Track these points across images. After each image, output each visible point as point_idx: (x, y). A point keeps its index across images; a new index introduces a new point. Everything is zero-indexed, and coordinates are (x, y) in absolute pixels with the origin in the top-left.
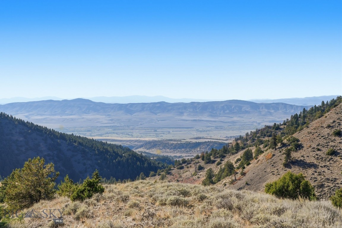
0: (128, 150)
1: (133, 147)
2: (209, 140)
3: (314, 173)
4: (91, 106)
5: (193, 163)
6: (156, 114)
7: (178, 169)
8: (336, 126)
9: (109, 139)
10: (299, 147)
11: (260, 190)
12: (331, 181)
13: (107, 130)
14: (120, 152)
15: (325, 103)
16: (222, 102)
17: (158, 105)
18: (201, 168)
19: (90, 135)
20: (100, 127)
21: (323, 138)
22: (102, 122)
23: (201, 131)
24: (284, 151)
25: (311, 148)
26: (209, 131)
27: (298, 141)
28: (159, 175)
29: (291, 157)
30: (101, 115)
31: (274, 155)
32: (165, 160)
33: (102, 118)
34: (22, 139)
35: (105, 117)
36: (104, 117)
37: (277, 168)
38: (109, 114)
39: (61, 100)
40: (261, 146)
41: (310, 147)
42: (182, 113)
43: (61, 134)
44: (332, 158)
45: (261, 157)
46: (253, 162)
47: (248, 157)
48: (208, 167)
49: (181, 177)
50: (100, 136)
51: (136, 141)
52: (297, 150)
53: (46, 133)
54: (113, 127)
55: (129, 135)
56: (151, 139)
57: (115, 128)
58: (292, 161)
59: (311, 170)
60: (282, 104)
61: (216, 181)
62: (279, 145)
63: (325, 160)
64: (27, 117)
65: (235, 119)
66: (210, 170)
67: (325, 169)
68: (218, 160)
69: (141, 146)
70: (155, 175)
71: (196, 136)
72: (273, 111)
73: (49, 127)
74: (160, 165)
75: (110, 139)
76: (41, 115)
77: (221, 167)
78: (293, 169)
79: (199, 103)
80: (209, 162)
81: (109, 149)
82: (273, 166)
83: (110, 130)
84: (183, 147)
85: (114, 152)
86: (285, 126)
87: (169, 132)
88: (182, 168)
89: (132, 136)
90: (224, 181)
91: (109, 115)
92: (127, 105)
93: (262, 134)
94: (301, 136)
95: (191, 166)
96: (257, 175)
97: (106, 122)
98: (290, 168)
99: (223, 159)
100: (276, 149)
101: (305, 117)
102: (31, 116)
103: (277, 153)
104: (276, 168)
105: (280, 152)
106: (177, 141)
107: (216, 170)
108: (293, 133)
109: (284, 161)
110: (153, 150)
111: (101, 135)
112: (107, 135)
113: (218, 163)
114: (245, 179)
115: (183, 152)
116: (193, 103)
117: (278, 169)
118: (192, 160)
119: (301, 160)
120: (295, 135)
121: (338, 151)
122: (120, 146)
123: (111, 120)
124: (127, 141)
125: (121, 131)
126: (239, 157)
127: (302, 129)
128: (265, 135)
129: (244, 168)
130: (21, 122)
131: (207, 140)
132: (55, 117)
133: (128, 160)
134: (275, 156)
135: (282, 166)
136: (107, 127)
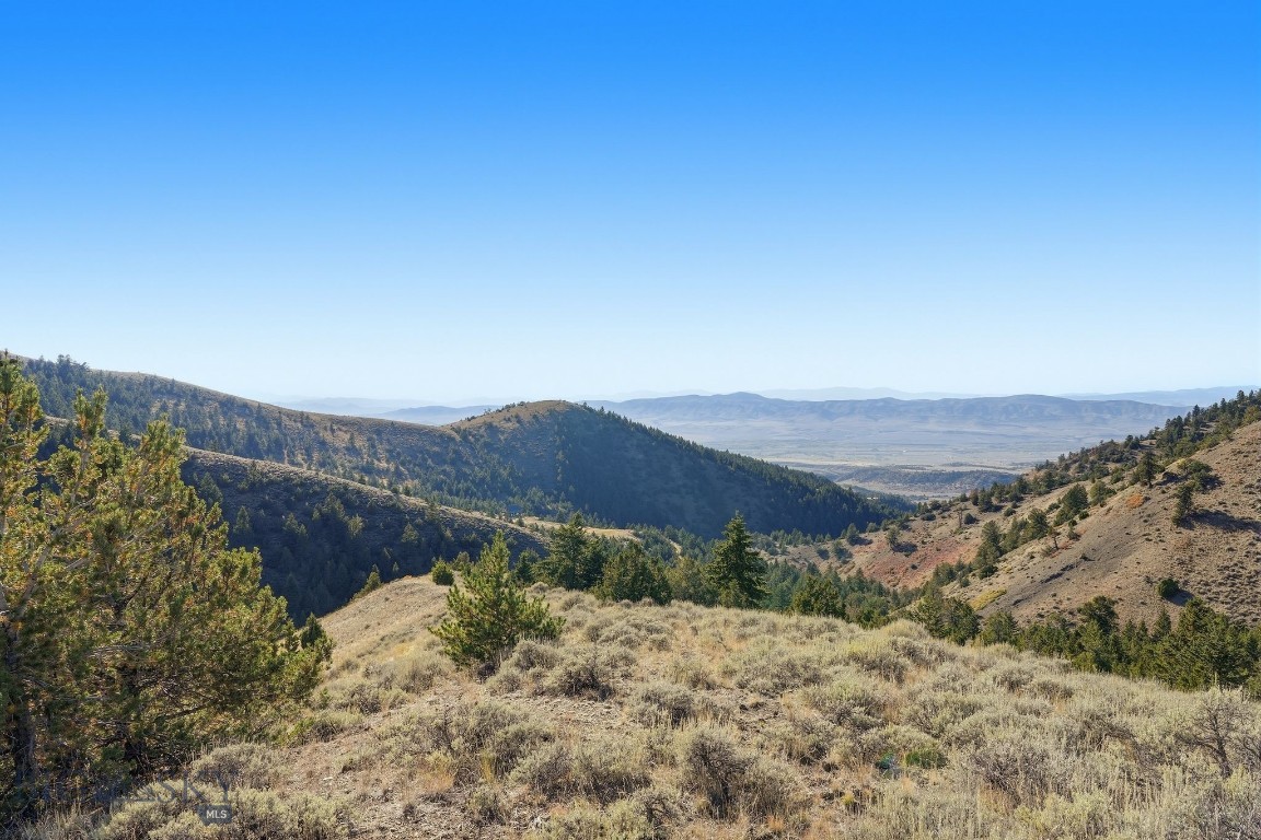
0: (826, 481)
1: (835, 477)
2: (980, 469)
3: (1255, 542)
5: (953, 509)
6: (876, 420)
7: (923, 519)
10: (1210, 482)
11: (1116, 573)
13: (789, 447)
14: (810, 484)
15: (1247, 394)
16: (1003, 399)
17: (880, 404)
18: (971, 520)
20: (778, 441)
22: (779, 433)
23: (962, 452)
24: (1172, 492)
25: (1243, 486)
26: (977, 451)
27: (1208, 469)
28: (886, 529)
29: (1192, 504)
30: (777, 421)
31: (1147, 499)
32: (894, 501)
33: (778, 427)
34: (641, 456)
35: (785, 424)
36: (783, 424)
37: (1158, 527)
38: (792, 419)
39: (711, 395)
40: (1106, 480)
41: (1241, 482)
42: (924, 419)
43: (707, 450)
45: (1113, 502)
46: (1096, 513)
47: (1077, 503)
48: (987, 519)
49: (930, 536)
51: (841, 467)
52: (1206, 489)
53: (680, 447)
54: (798, 441)
55: (827, 456)
56: (867, 464)
57: (802, 444)
58: (1196, 513)
59: (1246, 534)
60: (1130, 402)
61: (1008, 548)
62: (1159, 477)
64: (655, 422)
65: (1031, 430)
66: (992, 524)
68: (1009, 505)
69: (849, 477)
70: (877, 530)
71: (952, 461)
72: (1108, 416)
73: (686, 438)
74: (886, 512)
77: (1015, 519)
78: (1198, 530)
79: (957, 401)
80: (989, 508)
81: (791, 478)
82: (1145, 521)
83: (795, 446)
84: (928, 481)
85: (800, 484)
86: (1154, 442)
87: (901, 453)
88: (931, 518)
89: (832, 459)
90: (1029, 550)
91: (792, 421)
92: (823, 404)
93: (1100, 456)
94: (1216, 458)
95: (950, 516)
96: (1107, 541)
97: (787, 433)
98: (1191, 528)
99: (1018, 504)
100: (1151, 486)
101: (1198, 423)
103: (1156, 494)
104: (1155, 527)
105: (1164, 492)
106: (919, 468)
107: (1005, 526)
108: (1190, 454)
109: (1173, 512)
110: (871, 484)
111: (778, 455)
112: (788, 455)
113: (1008, 511)
114: (1078, 548)
115: (928, 490)
116: (945, 401)
117: (1159, 530)
118: (951, 504)
119: (1218, 513)
120: (1199, 456)
122: (811, 475)
123: (795, 429)
124: (824, 467)
125: (812, 449)
126: (1055, 501)
127: (1215, 444)
128: (1107, 460)
129: (1074, 523)
130: (640, 429)
131: (975, 469)
132: (700, 423)
133: (825, 499)
134: (1151, 501)
135: (1170, 523)
136: (788, 441)
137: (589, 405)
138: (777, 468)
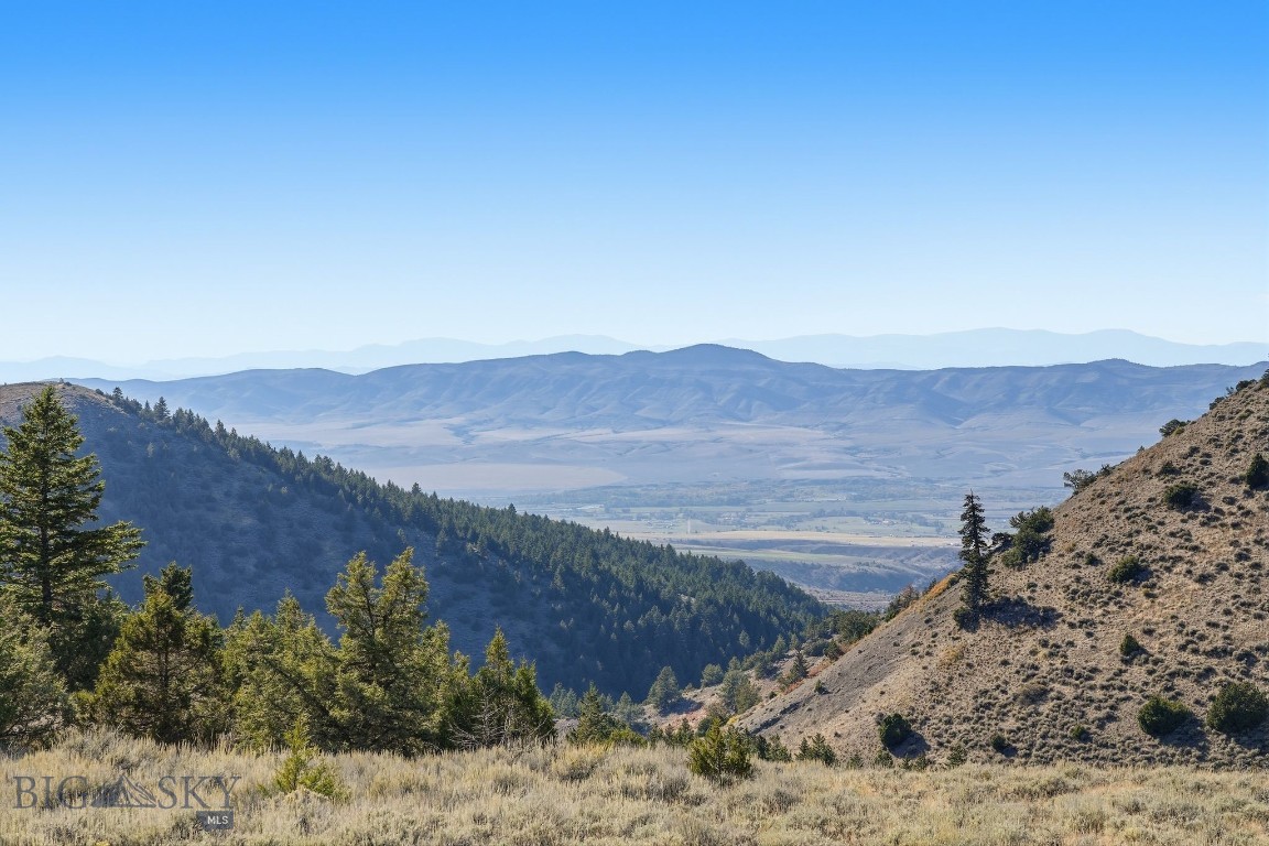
3: (1039, 648)
4: (762, 383)
6: (1077, 423)
8: (1191, 469)
9: (814, 542)
10: (1036, 550)
11: (847, 712)
12: (1077, 679)
13: (823, 498)
17: (1090, 378)
19: (739, 523)
20: (796, 482)
21: (1128, 514)
22: (804, 459)
25: (1072, 555)
27: (1048, 525)
30: (806, 427)
31: (953, 583)
33: (808, 443)
35: (826, 436)
36: (819, 433)
37: (937, 630)
38: (844, 420)
39: (619, 352)
41: (1072, 549)
44: (1118, 594)
50: (784, 528)
52: (1026, 562)
54: (855, 482)
55: (926, 524)
57: (862, 490)
58: (992, 604)
59: (1036, 636)
63: (1094, 601)
67: (1079, 636)
75: (819, 542)
76: (527, 424)
78: (981, 634)
82: (928, 621)
83: (842, 497)
89: (938, 531)
91: (842, 426)
97: (826, 458)
98: (975, 629)
102: (478, 428)
104: (934, 631)
111: (789, 524)
112: (819, 522)
117: (935, 636)
119: (1019, 602)
121: (1153, 567)
123: (849, 449)
125: (890, 505)
132: (587, 432)
133: (695, 622)
135: (953, 623)
136: (826, 482)
137: (128, 395)
138: (653, 555)
